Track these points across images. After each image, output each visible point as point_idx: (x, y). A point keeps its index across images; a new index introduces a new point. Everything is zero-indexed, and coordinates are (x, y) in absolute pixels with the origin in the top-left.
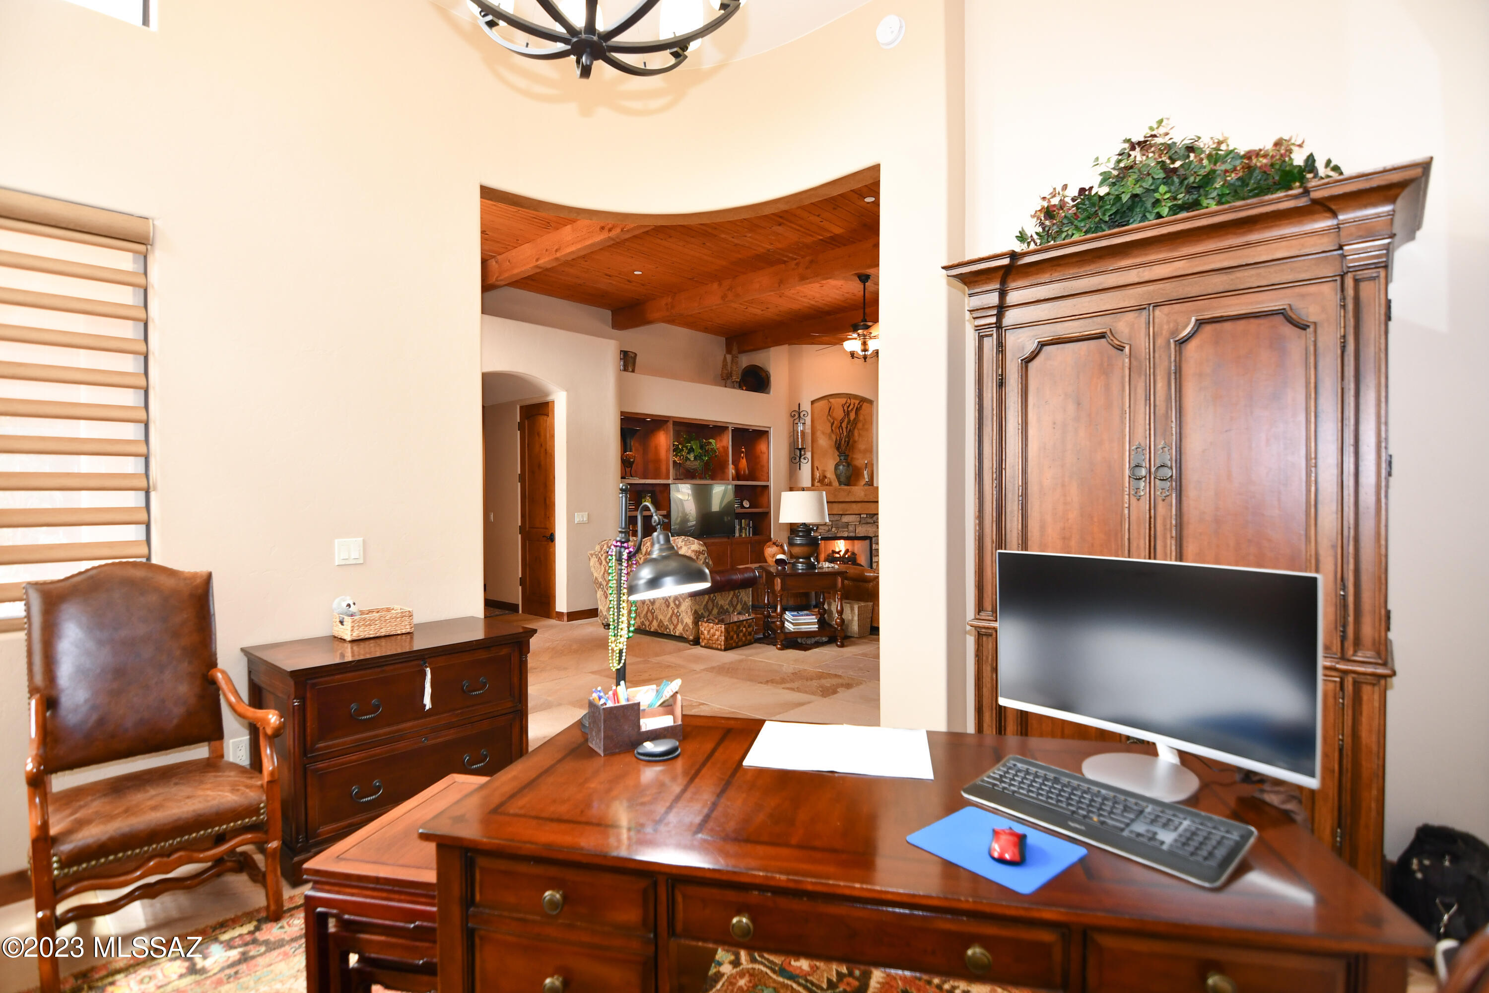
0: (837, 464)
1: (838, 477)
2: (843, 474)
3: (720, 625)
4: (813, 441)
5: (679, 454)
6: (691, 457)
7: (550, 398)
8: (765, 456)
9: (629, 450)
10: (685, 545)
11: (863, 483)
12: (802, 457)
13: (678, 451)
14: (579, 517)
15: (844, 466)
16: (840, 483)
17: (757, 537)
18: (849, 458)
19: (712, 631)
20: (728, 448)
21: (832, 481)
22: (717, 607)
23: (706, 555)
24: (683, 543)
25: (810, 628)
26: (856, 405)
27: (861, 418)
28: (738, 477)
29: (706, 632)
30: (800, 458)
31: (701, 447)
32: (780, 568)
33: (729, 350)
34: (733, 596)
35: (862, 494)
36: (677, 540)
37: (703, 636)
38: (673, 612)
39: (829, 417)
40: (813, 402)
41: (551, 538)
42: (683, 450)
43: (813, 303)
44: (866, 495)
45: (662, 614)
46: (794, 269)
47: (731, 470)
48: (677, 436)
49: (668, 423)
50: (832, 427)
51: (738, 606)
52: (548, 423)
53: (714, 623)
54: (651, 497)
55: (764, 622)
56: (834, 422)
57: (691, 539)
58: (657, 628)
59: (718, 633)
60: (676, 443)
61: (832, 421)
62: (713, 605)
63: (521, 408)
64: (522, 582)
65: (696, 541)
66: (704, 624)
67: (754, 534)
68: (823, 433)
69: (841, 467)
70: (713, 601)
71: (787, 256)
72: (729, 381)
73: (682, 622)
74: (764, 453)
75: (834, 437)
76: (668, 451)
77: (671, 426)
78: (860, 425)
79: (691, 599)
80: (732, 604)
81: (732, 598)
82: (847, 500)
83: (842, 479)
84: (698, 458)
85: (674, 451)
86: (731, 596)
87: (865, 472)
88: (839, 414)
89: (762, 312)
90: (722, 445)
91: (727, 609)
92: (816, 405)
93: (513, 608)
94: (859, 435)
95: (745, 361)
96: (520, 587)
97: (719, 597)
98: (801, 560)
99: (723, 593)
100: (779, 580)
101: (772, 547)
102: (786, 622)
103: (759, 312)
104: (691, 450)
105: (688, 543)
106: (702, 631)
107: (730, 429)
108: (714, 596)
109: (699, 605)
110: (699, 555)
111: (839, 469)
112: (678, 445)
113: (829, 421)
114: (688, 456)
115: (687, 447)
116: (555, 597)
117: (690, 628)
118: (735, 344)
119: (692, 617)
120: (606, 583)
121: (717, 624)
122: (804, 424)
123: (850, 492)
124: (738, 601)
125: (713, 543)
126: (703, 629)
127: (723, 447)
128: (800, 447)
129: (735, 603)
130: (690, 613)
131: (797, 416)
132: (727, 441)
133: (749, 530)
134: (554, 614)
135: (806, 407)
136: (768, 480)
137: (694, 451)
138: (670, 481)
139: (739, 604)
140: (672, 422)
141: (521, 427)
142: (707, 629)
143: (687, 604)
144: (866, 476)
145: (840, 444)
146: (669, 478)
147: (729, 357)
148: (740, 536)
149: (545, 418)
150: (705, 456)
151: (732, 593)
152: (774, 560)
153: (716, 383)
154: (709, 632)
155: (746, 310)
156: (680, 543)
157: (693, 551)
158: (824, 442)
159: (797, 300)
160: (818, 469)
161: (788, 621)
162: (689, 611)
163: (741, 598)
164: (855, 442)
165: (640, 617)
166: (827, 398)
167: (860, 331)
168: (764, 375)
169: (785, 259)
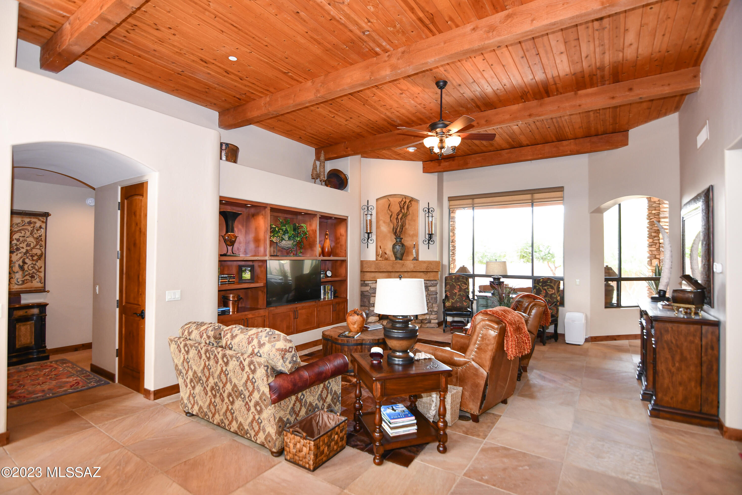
0: (394, 244)
1: (395, 254)
2: (399, 252)
3: (308, 441)
4: (378, 227)
5: (276, 235)
6: (286, 237)
7: (144, 179)
8: (344, 238)
9: (231, 231)
10: (269, 342)
11: (411, 258)
12: (370, 239)
13: (275, 232)
14: (169, 296)
15: (399, 246)
16: (396, 258)
17: (337, 300)
18: (402, 240)
19: (298, 446)
20: (316, 231)
21: (390, 256)
22: (305, 405)
23: (293, 352)
24: (267, 338)
25: (409, 430)
26: (407, 203)
27: (410, 211)
28: (323, 253)
29: (291, 445)
30: (368, 240)
31: (294, 230)
32: (375, 362)
33: (318, 158)
34: (323, 389)
35: (412, 266)
36: (261, 334)
37: (287, 449)
38: (254, 417)
39: (389, 211)
40: (377, 200)
41: (142, 315)
42: (279, 232)
43: (388, 114)
44: (414, 267)
45: (242, 416)
46: (385, 61)
47: (318, 249)
48: (275, 219)
49: (267, 209)
50: (390, 218)
51: (328, 398)
52: (143, 204)
53: (301, 437)
54: (251, 271)
55: (355, 414)
56: (392, 214)
57: (277, 332)
58: (237, 429)
59: (305, 450)
60: (274, 226)
61: (391, 214)
62: (301, 405)
63: (122, 188)
64: (119, 353)
65: (282, 335)
66: (289, 434)
67: (335, 297)
68: (384, 222)
69: (397, 247)
70: (300, 401)
71: (380, 46)
72: (318, 180)
73: (264, 431)
74: (343, 236)
75: (392, 226)
76: (266, 232)
77: (269, 211)
78: (409, 217)
79: (275, 406)
80: (322, 398)
81: (322, 392)
82: (401, 270)
83: (399, 255)
84: (292, 238)
85: (271, 232)
86: (320, 390)
87: (414, 251)
88: (396, 209)
89: (346, 123)
90: (311, 228)
91: (316, 404)
92: (380, 202)
93: (111, 377)
94: (409, 224)
95: (330, 166)
96: (117, 359)
97: (308, 394)
98: (398, 354)
99: (312, 388)
100: (379, 385)
101: (353, 316)
102: (383, 422)
103: (343, 122)
104: (286, 232)
105: (273, 339)
106: (287, 443)
107: (318, 216)
108: (303, 394)
109: (284, 410)
110: (285, 354)
111: (396, 248)
112: (275, 228)
113: (389, 214)
114: (284, 237)
115: (282, 230)
116: (144, 373)
117: (273, 439)
118: (322, 152)
119: (275, 427)
120: (185, 372)
121: (305, 438)
122: (371, 215)
123: (403, 264)
124: (328, 393)
125: (303, 307)
126: (288, 441)
127: (313, 230)
128: (369, 232)
129: (324, 396)
130: (272, 422)
131: (366, 209)
132: (315, 224)
133: (331, 293)
134: (143, 391)
135: (373, 203)
136: (346, 255)
137: (288, 233)
138: (267, 258)
139: (329, 395)
140: (269, 209)
141: (121, 206)
142: (293, 441)
143: (270, 412)
144: (414, 253)
145: (396, 229)
146: (266, 255)
147: (318, 163)
148: (324, 298)
149: (140, 198)
150: (297, 237)
151: (322, 385)
152: (369, 353)
153: (307, 180)
154: (295, 445)
155: (333, 119)
156: (263, 338)
157: (278, 350)
158: (385, 229)
159: (377, 110)
160: (380, 248)
161: (385, 421)
162: (272, 419)
163: (331, 388)
164: (406, 229)
165: (219, 414)
166: (387, 197)
167: (438, 130)
168: (342, 176)
169: (378, 49)
